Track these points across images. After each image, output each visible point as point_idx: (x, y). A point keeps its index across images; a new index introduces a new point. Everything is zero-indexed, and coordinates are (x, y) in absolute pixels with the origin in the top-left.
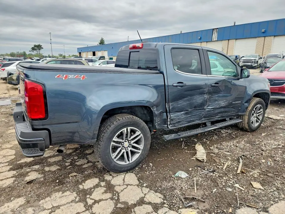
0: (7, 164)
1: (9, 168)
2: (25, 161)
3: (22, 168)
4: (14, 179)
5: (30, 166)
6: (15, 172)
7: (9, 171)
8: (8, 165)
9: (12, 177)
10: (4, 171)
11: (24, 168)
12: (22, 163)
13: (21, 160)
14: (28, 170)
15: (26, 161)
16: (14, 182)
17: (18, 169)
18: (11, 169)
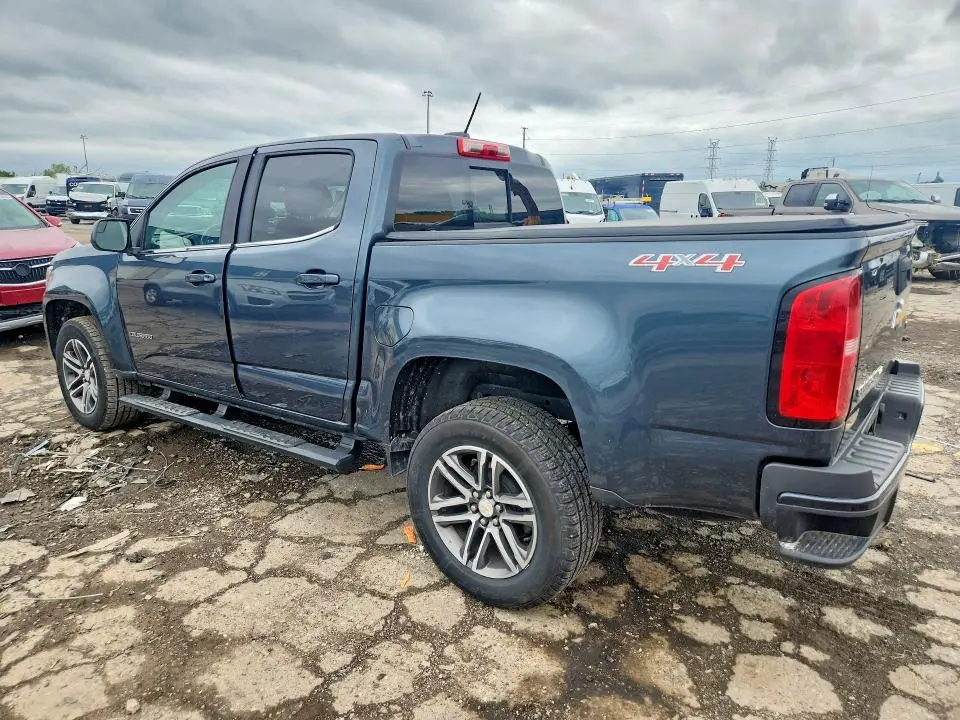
0: (935, 652)
1: (928, 626)
2: (862, 622)
3: (882, 599)
4: (920, 578)
5: (853, 590)
6: (912, 598)
7: (932, 614)
8: (930, 641)
9: (926, 585)
10: (949, 622)
11: (876, 594)
12: (875, 621)
13: (873, 638)
14: (865, 580)
15: (855, 619)
16: (923, 568)
17: (897, 603)
18: (924, 615)
